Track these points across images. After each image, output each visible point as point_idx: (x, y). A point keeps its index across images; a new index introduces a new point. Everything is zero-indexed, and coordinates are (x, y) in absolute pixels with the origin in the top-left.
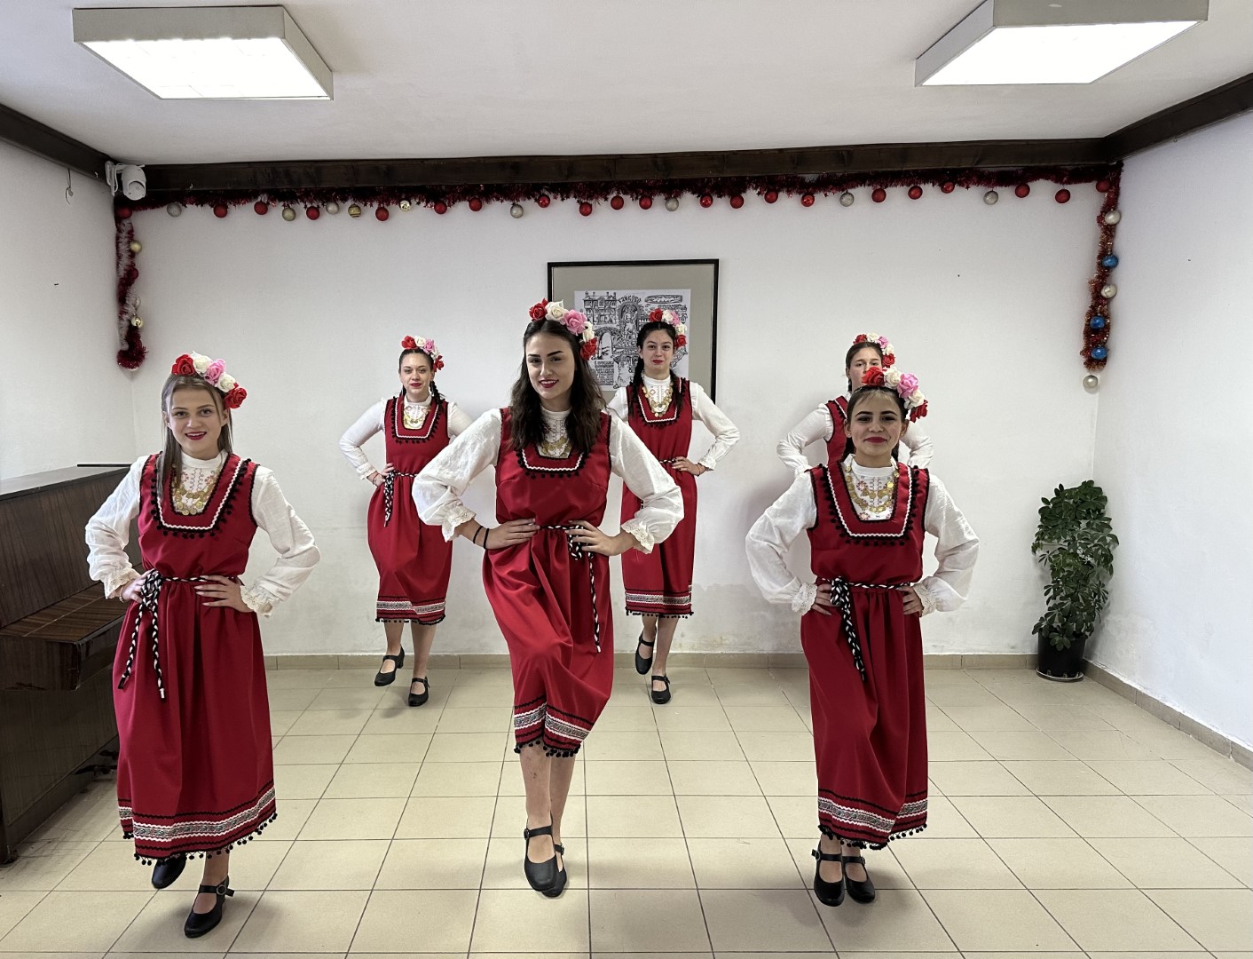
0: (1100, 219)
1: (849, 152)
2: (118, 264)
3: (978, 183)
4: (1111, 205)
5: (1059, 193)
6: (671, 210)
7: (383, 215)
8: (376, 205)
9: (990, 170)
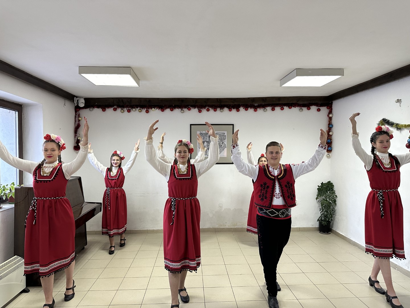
0: (328, 116)
1: (265, 99)
2: (75, 123)
3: (298, 106)
4: (330, 112)
5: (318, 109)
6: (221, 112)
7: (147, 112)
8: (146, 109)
9: (301, 103)
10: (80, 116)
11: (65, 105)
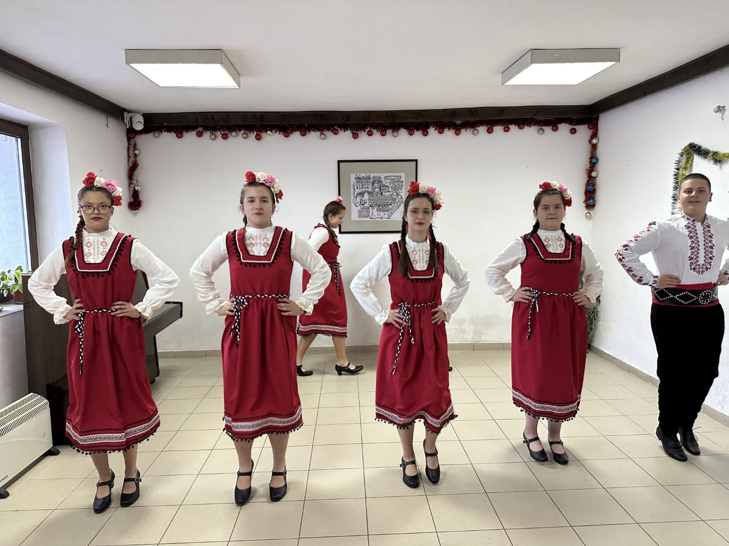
0: (590, 141)
1: (476, 110)
2: (128, 160)
3: (535, 125)
4: (595, 135)
5: (571, 130)
6: (395, 136)
7: (258, 138)
8: (255, 133)
9: (541, 119)
10: (137, 148)
11: (108, 127)
